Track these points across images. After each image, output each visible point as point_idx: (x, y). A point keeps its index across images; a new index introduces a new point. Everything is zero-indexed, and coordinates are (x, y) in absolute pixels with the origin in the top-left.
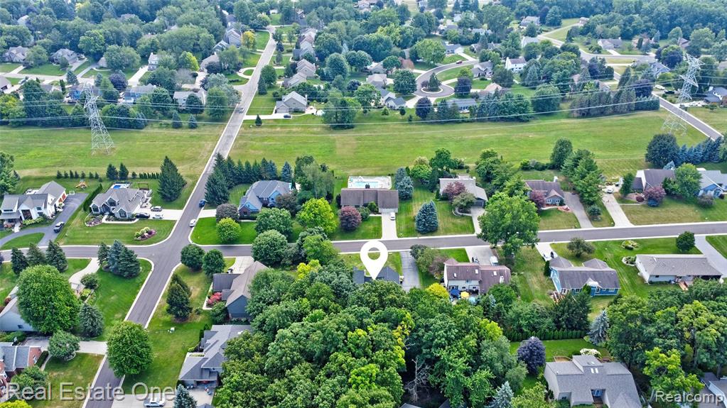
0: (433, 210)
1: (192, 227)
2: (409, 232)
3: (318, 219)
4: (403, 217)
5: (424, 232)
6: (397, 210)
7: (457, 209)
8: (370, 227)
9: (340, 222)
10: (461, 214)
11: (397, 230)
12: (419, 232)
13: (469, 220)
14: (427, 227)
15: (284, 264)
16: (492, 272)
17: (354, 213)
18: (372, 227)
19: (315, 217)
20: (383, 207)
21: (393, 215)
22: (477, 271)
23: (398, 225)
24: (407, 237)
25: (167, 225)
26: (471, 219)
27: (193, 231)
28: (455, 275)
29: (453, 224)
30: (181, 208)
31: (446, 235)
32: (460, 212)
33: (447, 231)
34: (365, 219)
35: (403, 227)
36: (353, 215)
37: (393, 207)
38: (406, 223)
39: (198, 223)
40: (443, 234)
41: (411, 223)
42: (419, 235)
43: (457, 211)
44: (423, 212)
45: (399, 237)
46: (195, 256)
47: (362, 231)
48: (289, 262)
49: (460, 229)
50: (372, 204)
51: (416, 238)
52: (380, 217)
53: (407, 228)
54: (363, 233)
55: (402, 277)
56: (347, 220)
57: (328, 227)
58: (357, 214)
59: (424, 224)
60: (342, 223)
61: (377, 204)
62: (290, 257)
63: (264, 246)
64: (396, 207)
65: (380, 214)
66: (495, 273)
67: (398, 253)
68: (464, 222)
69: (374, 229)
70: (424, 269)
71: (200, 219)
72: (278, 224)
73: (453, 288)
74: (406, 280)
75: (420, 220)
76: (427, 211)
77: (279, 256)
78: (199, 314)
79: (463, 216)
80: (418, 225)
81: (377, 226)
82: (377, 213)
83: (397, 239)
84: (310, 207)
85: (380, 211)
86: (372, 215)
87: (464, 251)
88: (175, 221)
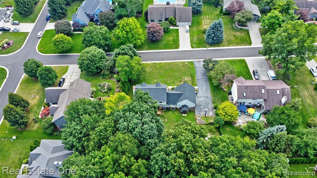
0: (221, 27)
1: (39, 38)
2: (200, 43)
3: (130, 35)
4: (195, 29)
5: (212, 44)
6: (190, 24)
7: (236, 23)
8: (170, 38)
9: (147, 36)
10: (240, 27)
11: (191, 41)
12: (208, 43)
13: (246, 33)
14: (214, 40)
15: (104, 74)
16: (275, 91)
17: (158, 28)
18: (171, 38)
19: (127, 34)
20: (180, 21)
21: (188, 28)
22: (263, 91)
23: (192, 36)
24: (199, 47)
25: (22, 37)
26: (247, 31)
27: (40, 42)
28: (245, 94)
29: (234, 36)
30: (33, 22)
31: (229, 46)
32: (239, 25)
33: (230, 43)
34: (166, 31)
35: (195, 38)
36: (158, 30)
37: (187, 22)
38: (198, 35)
39: (44, 35)
40: (227, 46)
41: (201, 35)
42: (208, 46)
43: (236, 25)
44: (213, 29)
45: (192, 47)
46: (33, 70)
47: (165, 42)
48: (107, 73)
49: (240, 42)
50: (171, 19)
51: (206, 49)
52: (178, 30)
53: (199, 39)
54: (165, 44)
55: (196, 87)
56: (153, 34)
57: (138, 41)
58: (160, 30)
59: (213, 38)
60: (149, 36)
61: (175, 18)
62: (108, 68)
63: (86, 62)
64: (190, 22)
65: (178, 26)
66: (278, 92)
67: (192, 63)
68: (243, 34)
69: (174, 41)
70: (215, 82)
71: (46, 31)
72: (98, 40)
73: (241, 103)
74: (200, 91)
75: (209, 35)
76: (216, 28)
77: (100, 68)
78: (36, 122)
79: (241, 29)
80: (208, 38)
81: (175, 38)
82: (176, 25)
83: (191, 49)
84: (123, 25)
85: (178, 24)
86: (171, 28)
87: (244, 62)
88: (28, 33)
